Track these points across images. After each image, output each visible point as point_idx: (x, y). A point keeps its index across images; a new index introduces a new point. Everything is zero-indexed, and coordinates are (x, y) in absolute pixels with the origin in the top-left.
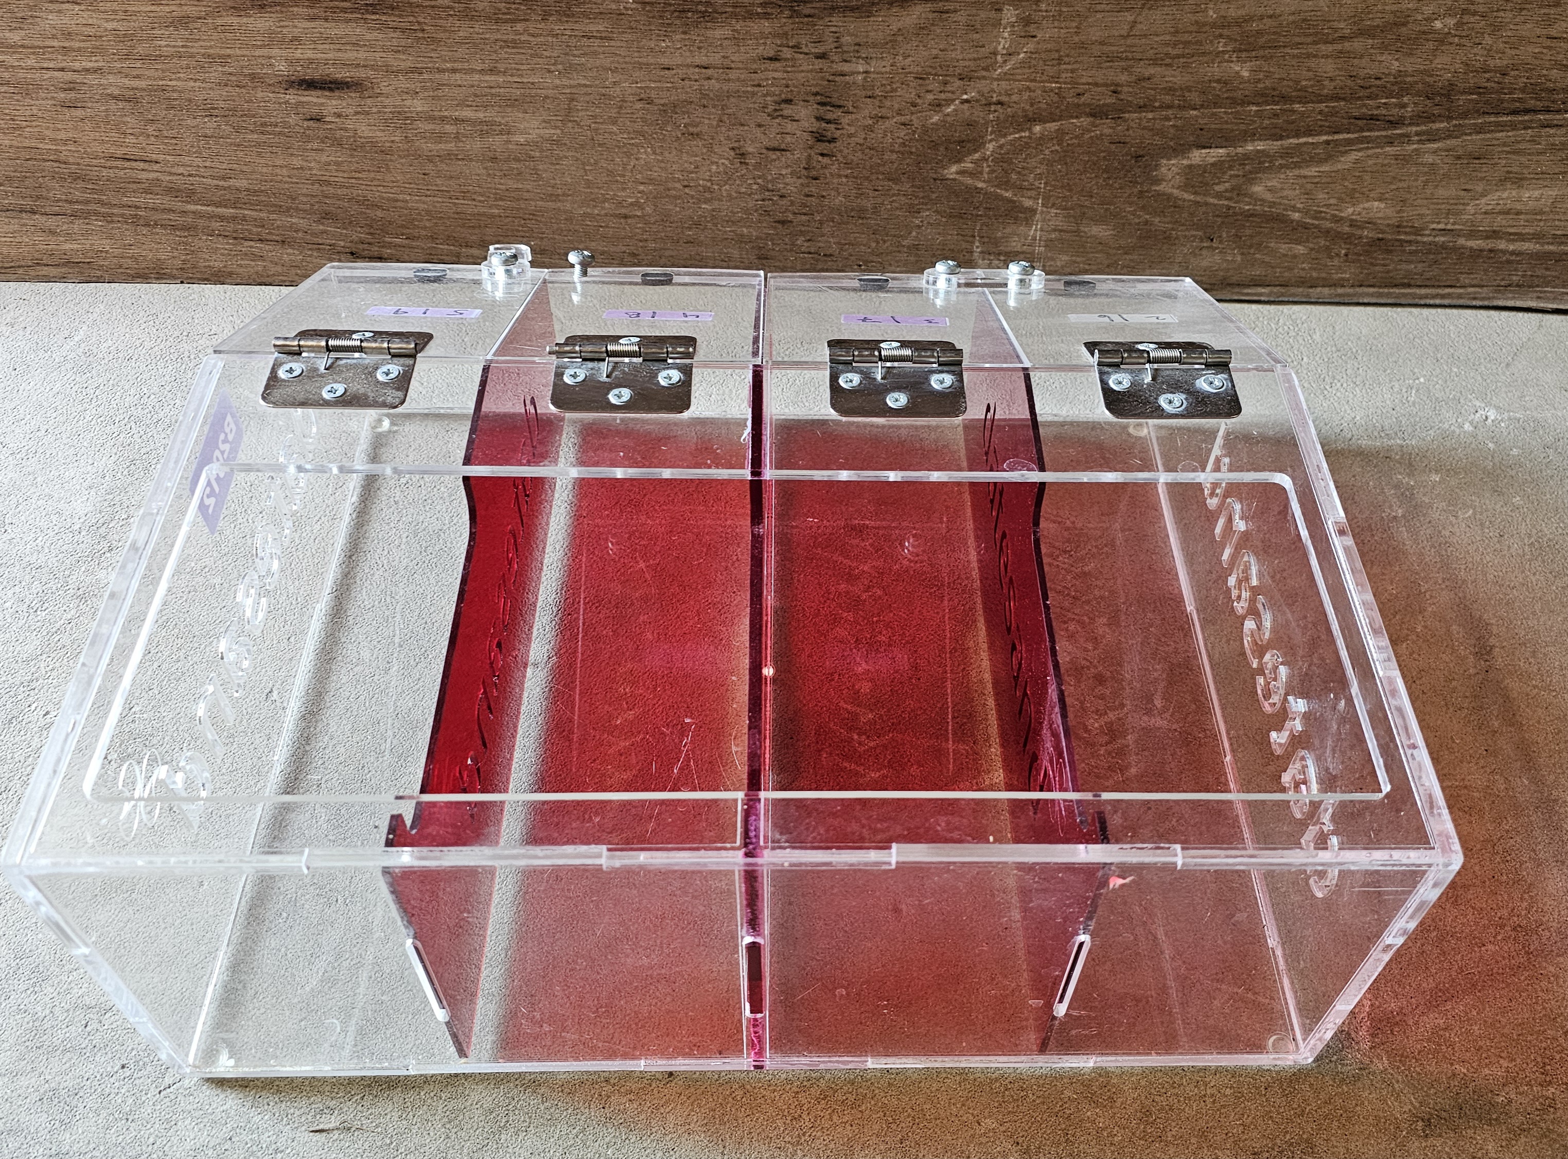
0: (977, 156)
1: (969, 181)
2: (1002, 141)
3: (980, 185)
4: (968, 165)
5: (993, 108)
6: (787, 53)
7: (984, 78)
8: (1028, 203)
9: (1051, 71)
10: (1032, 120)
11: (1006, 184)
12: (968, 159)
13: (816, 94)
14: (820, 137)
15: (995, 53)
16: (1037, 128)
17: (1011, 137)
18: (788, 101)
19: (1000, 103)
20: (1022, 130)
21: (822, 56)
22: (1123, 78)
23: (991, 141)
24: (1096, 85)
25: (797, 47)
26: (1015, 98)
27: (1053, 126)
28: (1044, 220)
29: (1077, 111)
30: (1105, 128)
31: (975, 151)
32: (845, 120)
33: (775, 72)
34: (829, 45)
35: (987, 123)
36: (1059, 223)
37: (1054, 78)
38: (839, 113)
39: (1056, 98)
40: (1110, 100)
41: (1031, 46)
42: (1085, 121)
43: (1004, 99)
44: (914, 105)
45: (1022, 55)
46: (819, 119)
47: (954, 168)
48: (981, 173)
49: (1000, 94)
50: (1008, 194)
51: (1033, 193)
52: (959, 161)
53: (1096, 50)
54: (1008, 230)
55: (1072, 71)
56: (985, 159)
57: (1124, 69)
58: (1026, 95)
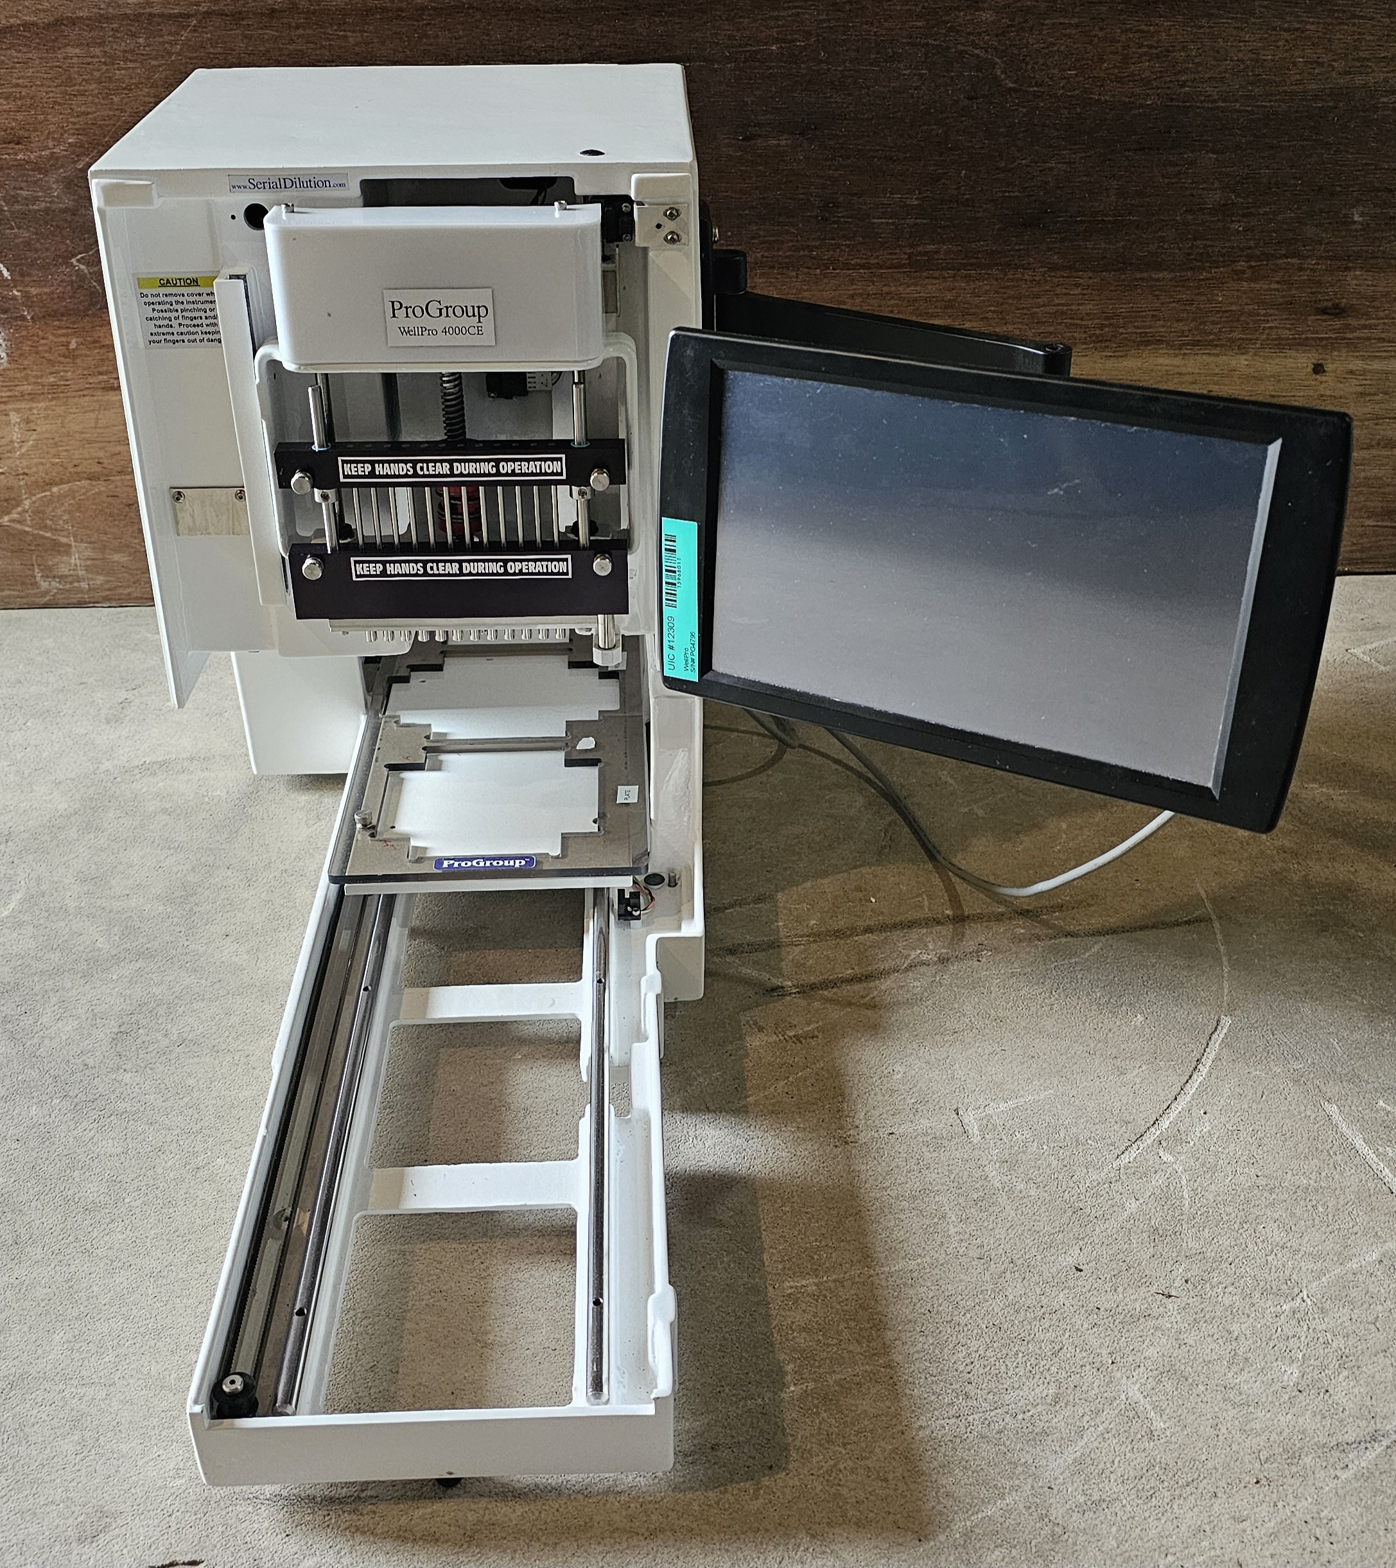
1: (19, 526)
2: (34, 498)
3: (27, 529)
4: (15, 516)
5: (21, 477)
7: (9, 458)
8: (64, 540)
9: (53, 451)
10: (52, 483)
11: (46, 528)
12: (14, 511)
15: (12, 442)
16: (55, 489)
17: (38, 496)
19: (26, 474)
20: (45, 491)
22: (101, 454)
23: (26, 499)
24: (86, 459)
26: (34, 469)
27: (65, 487)
28: (79, 552)
29: (78, 476)
30: (101, 486)
31: (18, 505)
35: (20, 487)
36: (88, 553)
37: (57, 456)
39: (61, 469)
40: (98, 468)
41: (34, 437)
42: (85, 483)
43: (26, 471)
45: (31, 442)
47: (6, 518)
48: (26, 520)
49: (22, 469)
50: (48, 535)
51: (64, 533)
53: (77, 436)
54: (56, 560)
55: (66, 451)
57: (101, 448)
58: (41, 468)
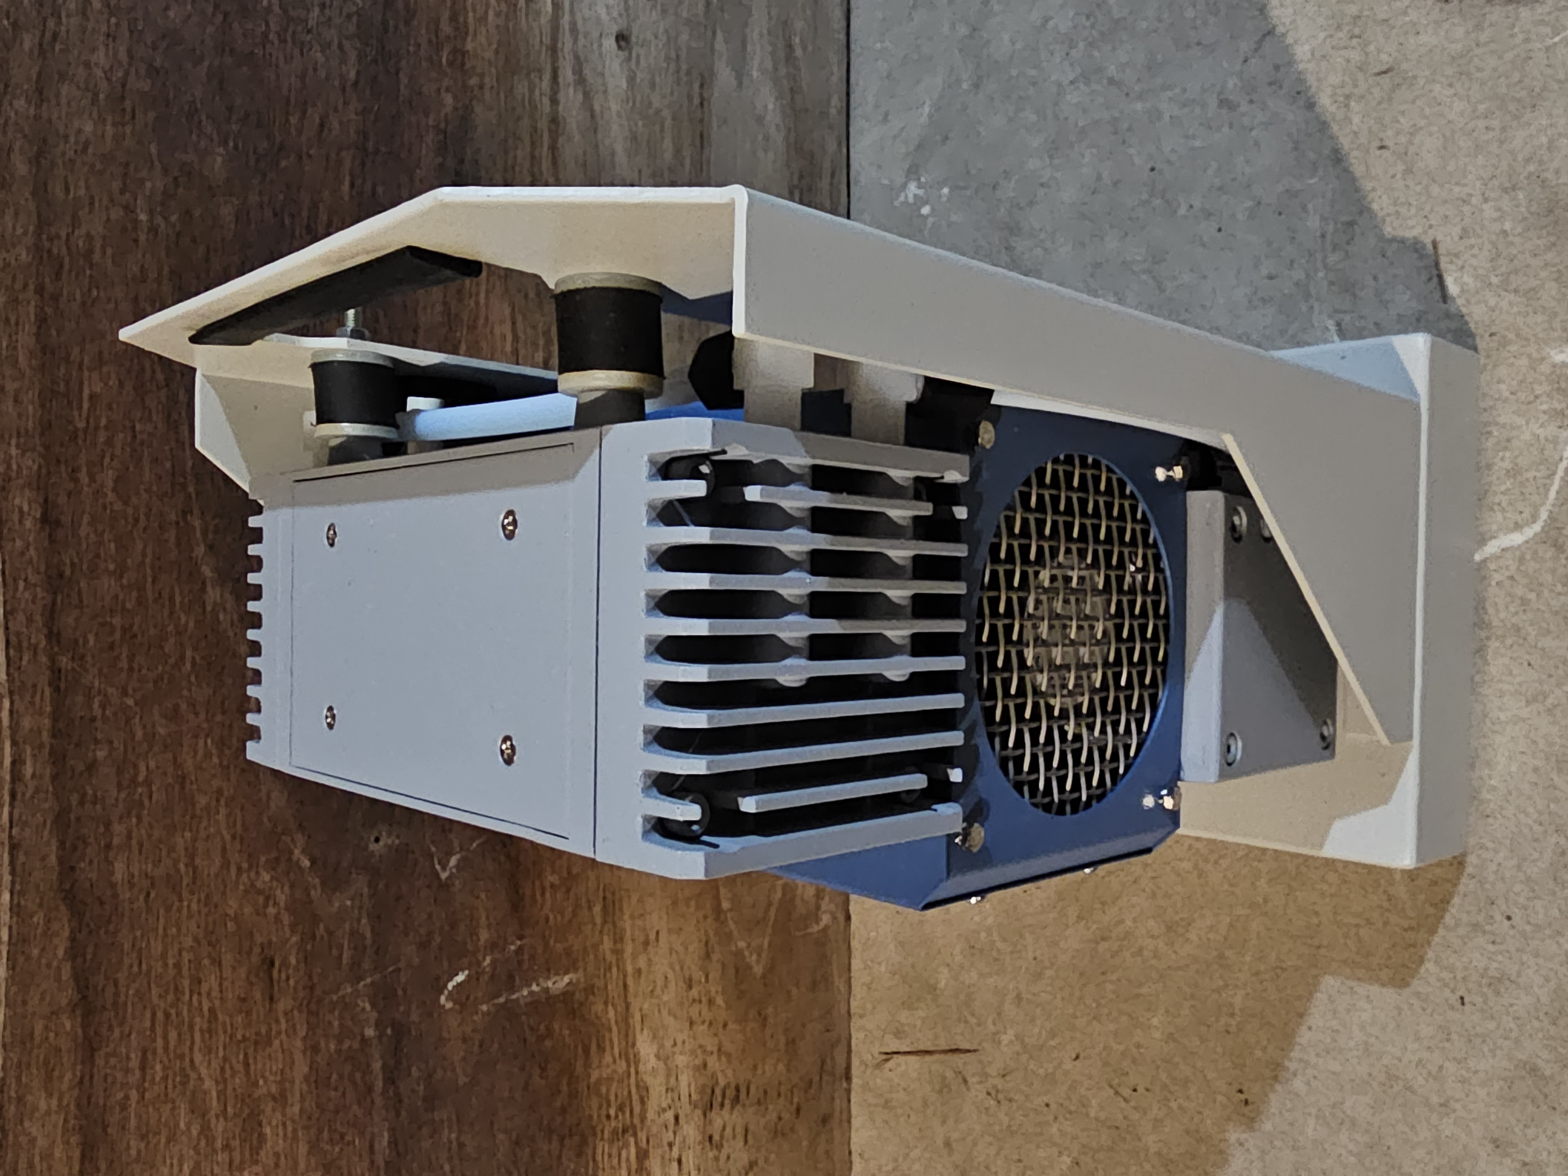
0: (747, 953)
6: (675, 1153)
13: (705, 1115)
14: (736, 1100)
18: (711, 1138)
21: (677, 1118)
25: (670, 1145)
32: (722, 1082)
33: (690, 1160)
34: (670, 1115)
38: (718, 1092)
44: (711, 1024)
46: (722, 1105)
52: (750, 968)
56: (749, 945)
